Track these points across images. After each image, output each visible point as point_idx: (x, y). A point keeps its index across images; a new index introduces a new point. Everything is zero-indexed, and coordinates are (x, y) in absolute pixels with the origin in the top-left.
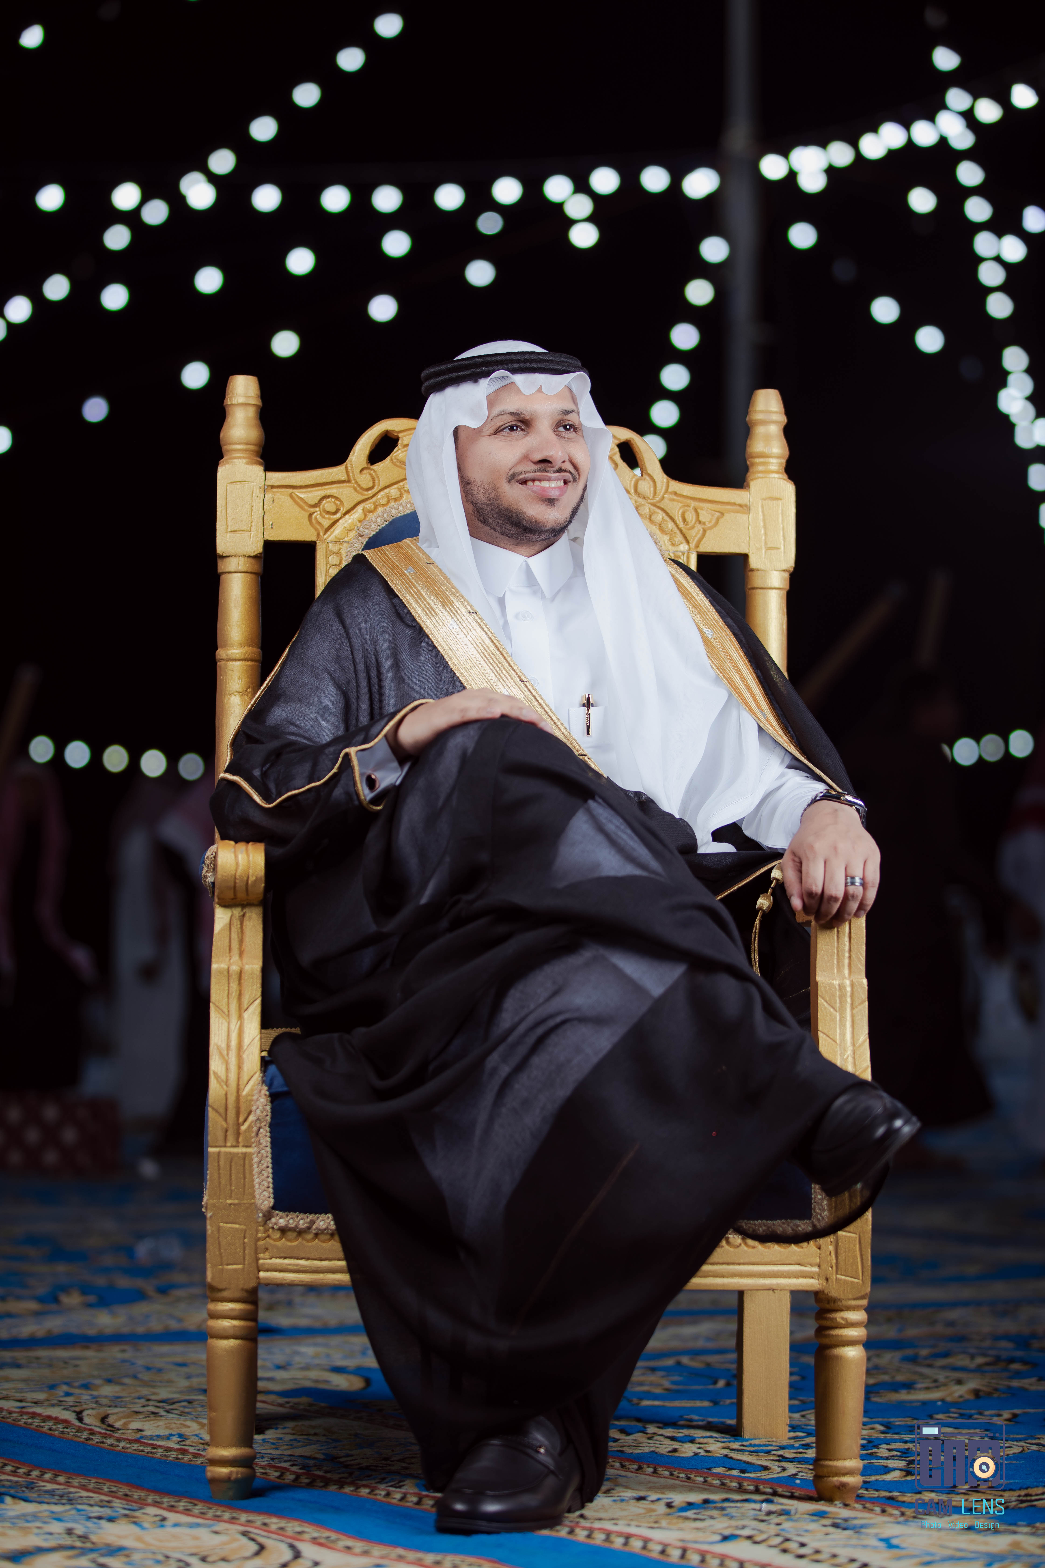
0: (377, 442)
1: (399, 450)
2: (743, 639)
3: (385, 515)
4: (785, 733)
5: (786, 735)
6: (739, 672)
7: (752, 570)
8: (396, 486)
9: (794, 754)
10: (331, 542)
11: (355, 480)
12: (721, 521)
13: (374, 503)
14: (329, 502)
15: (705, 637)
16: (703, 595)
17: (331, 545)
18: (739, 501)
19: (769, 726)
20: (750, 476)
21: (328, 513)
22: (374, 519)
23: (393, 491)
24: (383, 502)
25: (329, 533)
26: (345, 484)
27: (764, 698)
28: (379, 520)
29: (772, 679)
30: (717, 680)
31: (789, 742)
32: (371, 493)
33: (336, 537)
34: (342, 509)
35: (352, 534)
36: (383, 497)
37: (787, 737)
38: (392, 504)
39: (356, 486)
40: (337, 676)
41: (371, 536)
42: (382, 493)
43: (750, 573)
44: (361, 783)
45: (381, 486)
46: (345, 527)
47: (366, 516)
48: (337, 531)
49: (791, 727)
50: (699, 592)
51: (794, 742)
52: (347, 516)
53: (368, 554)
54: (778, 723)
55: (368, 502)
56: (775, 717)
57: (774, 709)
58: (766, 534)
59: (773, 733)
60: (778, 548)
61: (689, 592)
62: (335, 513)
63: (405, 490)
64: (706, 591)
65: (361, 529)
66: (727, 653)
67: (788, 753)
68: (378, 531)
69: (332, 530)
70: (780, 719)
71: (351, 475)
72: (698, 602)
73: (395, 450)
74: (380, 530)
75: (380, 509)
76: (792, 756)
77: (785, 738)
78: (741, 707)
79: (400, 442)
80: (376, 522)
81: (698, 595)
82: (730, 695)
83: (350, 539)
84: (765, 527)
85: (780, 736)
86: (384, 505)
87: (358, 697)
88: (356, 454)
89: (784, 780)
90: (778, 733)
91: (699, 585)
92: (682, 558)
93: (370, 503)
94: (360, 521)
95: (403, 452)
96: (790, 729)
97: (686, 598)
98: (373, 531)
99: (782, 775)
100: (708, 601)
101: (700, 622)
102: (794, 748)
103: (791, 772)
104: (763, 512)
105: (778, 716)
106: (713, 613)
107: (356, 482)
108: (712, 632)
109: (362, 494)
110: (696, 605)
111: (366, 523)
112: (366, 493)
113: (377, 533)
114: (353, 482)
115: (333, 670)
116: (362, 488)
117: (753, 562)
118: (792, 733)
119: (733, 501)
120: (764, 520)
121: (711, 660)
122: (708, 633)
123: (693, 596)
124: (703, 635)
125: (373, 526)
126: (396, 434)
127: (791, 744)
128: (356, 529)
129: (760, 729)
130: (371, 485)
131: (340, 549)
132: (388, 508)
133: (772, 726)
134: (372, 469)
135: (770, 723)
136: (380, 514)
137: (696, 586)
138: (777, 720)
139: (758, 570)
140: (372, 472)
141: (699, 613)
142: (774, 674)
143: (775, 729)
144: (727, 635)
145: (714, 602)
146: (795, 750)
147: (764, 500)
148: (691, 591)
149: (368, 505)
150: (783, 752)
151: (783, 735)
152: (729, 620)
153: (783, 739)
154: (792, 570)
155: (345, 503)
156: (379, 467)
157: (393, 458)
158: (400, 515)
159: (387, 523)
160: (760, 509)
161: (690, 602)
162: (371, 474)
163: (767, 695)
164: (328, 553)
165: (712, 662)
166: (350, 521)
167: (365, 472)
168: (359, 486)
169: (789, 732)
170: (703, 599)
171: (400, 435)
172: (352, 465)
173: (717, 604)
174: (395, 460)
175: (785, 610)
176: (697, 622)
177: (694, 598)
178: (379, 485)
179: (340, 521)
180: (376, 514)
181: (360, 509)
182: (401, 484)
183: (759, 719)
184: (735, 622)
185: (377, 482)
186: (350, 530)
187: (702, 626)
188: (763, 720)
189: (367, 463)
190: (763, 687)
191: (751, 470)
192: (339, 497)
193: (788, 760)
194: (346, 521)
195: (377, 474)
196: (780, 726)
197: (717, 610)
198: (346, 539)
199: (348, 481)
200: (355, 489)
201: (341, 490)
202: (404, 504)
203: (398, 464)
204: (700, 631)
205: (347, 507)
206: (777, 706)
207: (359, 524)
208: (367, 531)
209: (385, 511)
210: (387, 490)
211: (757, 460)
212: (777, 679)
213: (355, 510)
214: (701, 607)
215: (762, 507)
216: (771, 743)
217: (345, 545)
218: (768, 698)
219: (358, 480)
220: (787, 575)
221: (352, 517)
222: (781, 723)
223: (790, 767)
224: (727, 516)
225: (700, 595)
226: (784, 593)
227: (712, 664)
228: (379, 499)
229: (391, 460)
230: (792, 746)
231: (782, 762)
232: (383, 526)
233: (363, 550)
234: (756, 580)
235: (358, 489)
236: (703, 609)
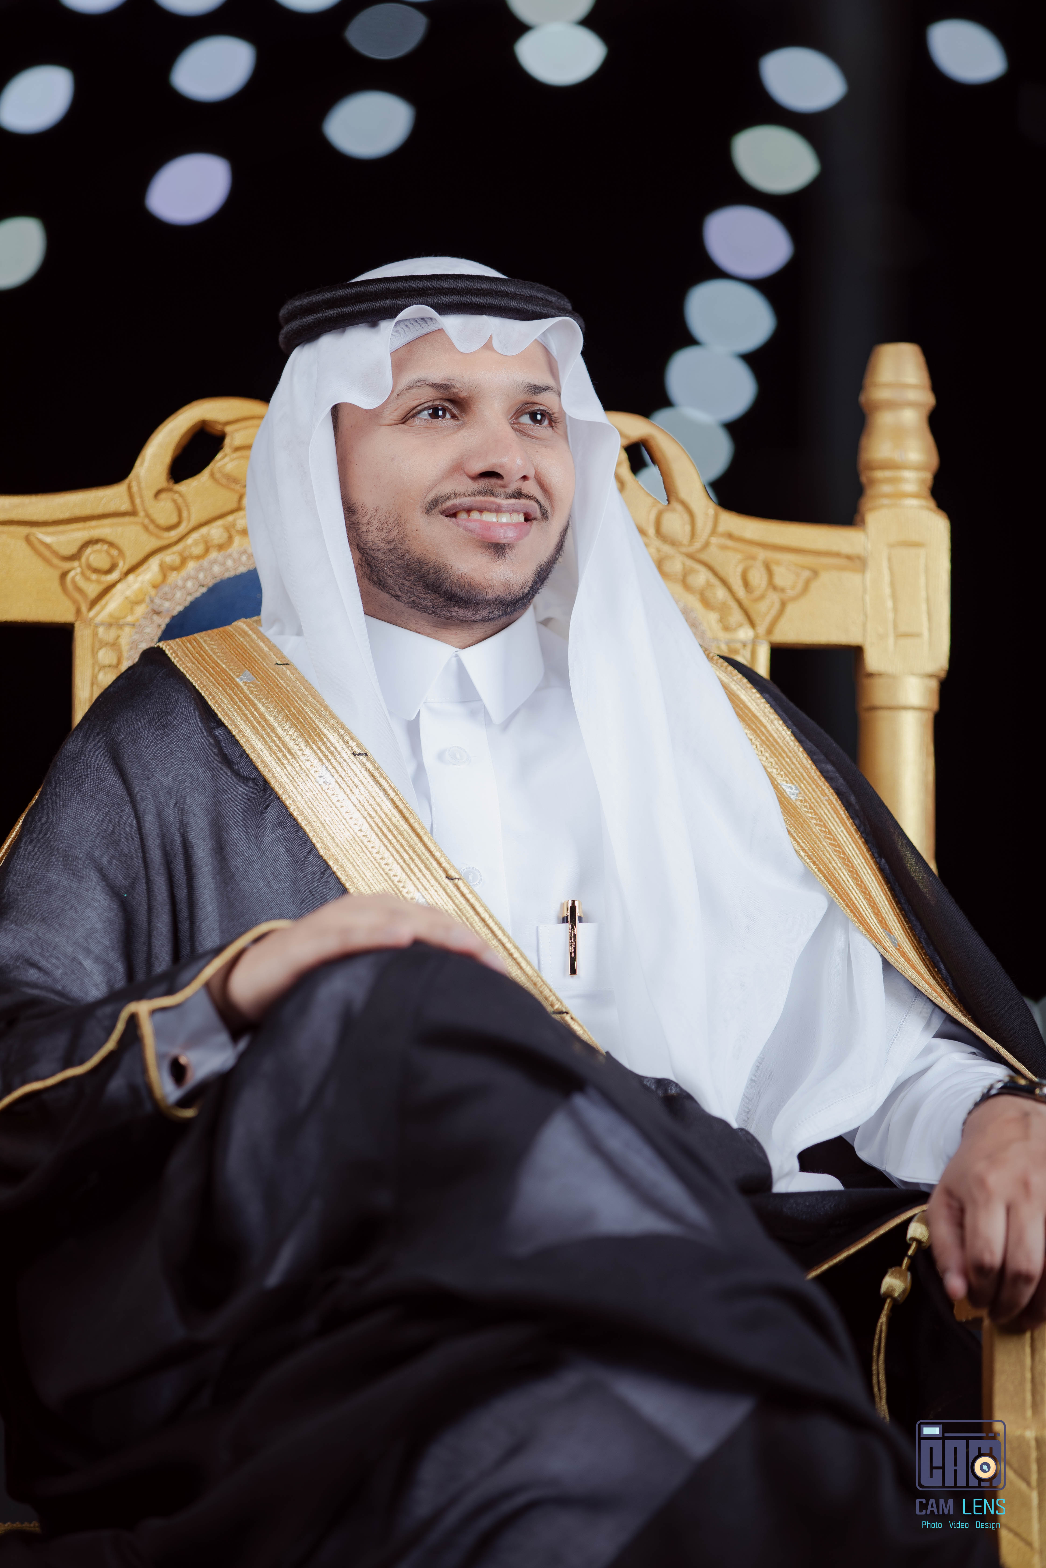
0: (185, 441)
1: (225, 456)
2: (853, 800)
3: (201, 576)
4: (931, 974)
5: (934, 978)
6: (847, 862)
7: (870, 675)
8: (220, 522)
9: (949, 1012)
10: (102, 624)
11: (145, 510)
12: (814, 586)
13: (181, 554)
14: (98, 551)
15: (785, 798)
16: (781, 722)
17: (101, 630)
18: (846, 549)
19: (902, 959)
20: (867, 503)
21: (96, 571)
22: (180, 583)
23: (216, 532)
24: (197, 550)
25: (97, 608)
26: (127, 519)
27: (893, 909)
28: (189, 584)
29: (907, 874)
30: (807, 878)
31: (939, 990)
32: (174, 534)
33: (111, 615)
34: (121, 564)
35: (140, 610)
36: (196, 543)
37: (936, 980)
38: (214, 555)
39: (147, 521)
40: (112, 871)
41: (175, 613)
42: (195, 536)
43: (867, 682)
44: (159, 1067)
45: (193, 522)
46: (126, 598)
47: (165, 577)
48: (113, 604)
49: (943, 963)
50: (774, 716)
51: (949, 990)
52: (131, 577)
53: (168, 647)
54: (920, 955)
55: (170, 551)
56: (913, 944)
57: (912, 928)
58: (895, 609)
59: (911, 974)
60: (917, 635)
61: (754, 715)
62: (109, 571)
63: (238, 531)
64: (787, 714)
65: (157, 601)
66: (825, 827)
67: (937, 1010)
68: (187, 603)
69: (103, 602)
70: (922, 948)
71: (138, 501)
72: (771, 735)
73: (219, 456)
74: (192, 603)
75: (191, 565)
76: (944, 1016)
77: (933, 982)
78: (850, 925)
79: (227, 441)
80: (184, 587)
81: (772, 722)
82: (831, 904)
83: (138, 620)
84: (894, 596)
85: (923, 978)
86: (198, 558)
87: (150, 909)
88: (146, 464)
89: (931, 1058)
90: (919, 973)
91: (773, 702)
92: (742, 651)
93: (173, 553)
94: (155, 587)
95: (232, 460)
96: (942, 966)
97: (749, 726)
98: (180, 604)
99: (928, 1050)
100: (789, 733)
101: (774, 771)
102: (948, 1000)
103: (944, 1044)
104: (891, 569)
105: (919, 942)
106: (800, 754)
107: (148, 515)
108: (796, 788)
109: (158, 537)
110: (769, 741)
111: (166, 589)
112: (166, 534)
113: (186, 609)
114: (142, 514)
115: (104, 860)
116: (158, 526)
117: (873, 661)
118: (945, 972)
119: (835, 548)
120: (892, 584)
121: (795, 840)
122: (790, 790)
123: (762, 724)
124: (781, 794)
125: (178, 595)
126: (219, 427)
127: (942, 994)
128: (147, 600)
129: (887, 965)
130: (174, 519)
131: (118, 637)
132: (205, 562)
133: (908, 960)
134: (176, 492)
135: (903, 954)
136: (192, 573)
137: (768, 706)
138: (917, 950)
139: (880, 675)
140: (176, 496)
141: (773, 754)
142: (911, 865)
143: (913, 967)
144: (824, 794)
145: (801, 734)
146: (950, 1003)
147: (891, 546)
148: (758, 714)
149: (170, 557)
150: (928, 1008)
151: (928, 977)
152: (829, 767)
153: (928, 984)
154: (943, 674)
155: (128, 553)
156: (190, 486)
157: (215, 470)
158: (227, 575)
159: (204, 590)
160: (885, 564)
161: (758, 735)
162: (174, 501)
163: (898, 903)
164: (97, 645)
165: (798, 843)
166: (136, 586)
167: (163, 496)
168: (153, 521)
169: (939, 972)
170: (780, 729)
171: (228, 429)
172: (139, 483)
173: (807, 738)
174: (218, 475)
175: (931, 748)
176: (769, 770)
177: (765, 727)
178: (189, 520)
179: (119, 587)
180: (183, 573)
181: (154, 564)
182: (230, 518)
183: (885, 948)
184: (839, 770)
185: (185, 514)
186: (138, 603)
187: (779, 779)
188: (891, 948)
189: (168, 481)
190: (891, 889)
191: (870, 492)
192: (117, 541)
193: (937, 1023)
194: (129, 587)
195: (185, 500)
196: (923, 960)
197: (806, 749)
198: (130, 619)
199: (133, 513)
200: (146, 528)
201: (120, 529)
202: (235, 555)
203: (224, 481)
204: (776, 787)
205: (131, 560)
206: (916, 923)
207: (153, 592)
208: (167, 604)
209: (200, 569)
210: (204, 530)
211: (879, 474)
212: (916, 874)
213: (145, 566)
214: (777, 743)
215: (889, 559)
216: (906, 991)
217: (127, 629)
218: (901, 909)
219: (151, 511)
220: (934, 684)
221: (140, 578)
222: (925, 954)
223: (940, 1035)
224: (825, 577)
225: (776, 722)
226: (928, 717)
227: (798, 848)
228: (190, 546)
229: (212, 475)
230: (945, 997)
231: (928, 1024)
232: (198, 594)
233: (160, 640)
234: (878, 693)
235: (151, 527)
236: (780, 747)
